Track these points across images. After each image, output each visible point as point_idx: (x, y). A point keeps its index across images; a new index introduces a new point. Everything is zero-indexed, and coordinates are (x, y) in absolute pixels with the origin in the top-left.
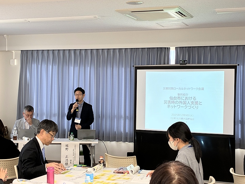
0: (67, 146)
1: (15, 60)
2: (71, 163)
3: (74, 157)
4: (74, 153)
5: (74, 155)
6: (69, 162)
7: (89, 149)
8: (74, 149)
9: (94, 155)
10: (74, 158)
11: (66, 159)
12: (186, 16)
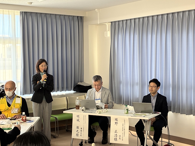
0: (116, 119)
2: (120, 138)
3: (123, 132)
5: (124, 130)
6: (118, 138)
8: (124, 124)
9: (149, 131)
10: (123, 134)
11: (116, 133)
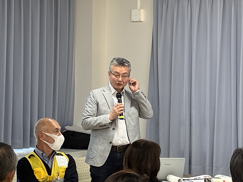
1: (142, 11)
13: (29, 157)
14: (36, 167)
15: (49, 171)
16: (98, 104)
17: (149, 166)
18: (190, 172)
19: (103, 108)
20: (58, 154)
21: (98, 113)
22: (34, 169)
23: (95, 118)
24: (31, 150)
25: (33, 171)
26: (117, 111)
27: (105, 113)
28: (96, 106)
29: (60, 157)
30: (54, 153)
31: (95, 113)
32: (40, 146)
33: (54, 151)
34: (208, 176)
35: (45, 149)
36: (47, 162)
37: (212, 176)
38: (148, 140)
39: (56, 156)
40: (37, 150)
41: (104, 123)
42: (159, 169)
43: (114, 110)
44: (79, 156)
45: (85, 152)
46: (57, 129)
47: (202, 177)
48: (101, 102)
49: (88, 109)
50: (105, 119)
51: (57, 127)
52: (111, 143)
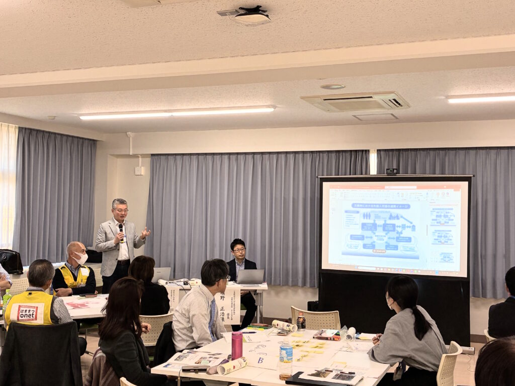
1: (142, 168)
2: (228, 318)
4: (233, 304)
5: (233, 306)
6: (225, 317)
7: (254, 297)
8: (233, 298)
9: (261, 306)
10: (233, 311)
11: (222, 311)
12: (402, 106)
13: (61, 269)
14: (66, 276)
15: (75, 279)
16: (106, 233)
17: (146, 274)
18: (174, 277)
19: (110, 235)
20: (83, 267)
21: (107, 239)
22: (65, 277)
23: (104, 243)
24: (63, 264)
25: (63, 278)
26: (119, 237)
27: (111, 239)
28: (104, 235)
29: (84, 269)
30: (79, 266)
31: (104, 239)
32: (70, 260)
33: (79, 265)
34: (186, 280)
35: (74, 263)
36: (74, 272)
37: (189, 279)
38: (146, 256)
39: (81, 268)
40: (67, 263)
41: (110, 246)
42: (153, 276)
43: (117, 237)
44: (96, 268)
45: (100, 265)
46: (83, 250)
47: (182, 280)
48: (108, 231)
49: (99, 237)
50: (111, 243)
51: (83, 248)
52: (117, 259)
